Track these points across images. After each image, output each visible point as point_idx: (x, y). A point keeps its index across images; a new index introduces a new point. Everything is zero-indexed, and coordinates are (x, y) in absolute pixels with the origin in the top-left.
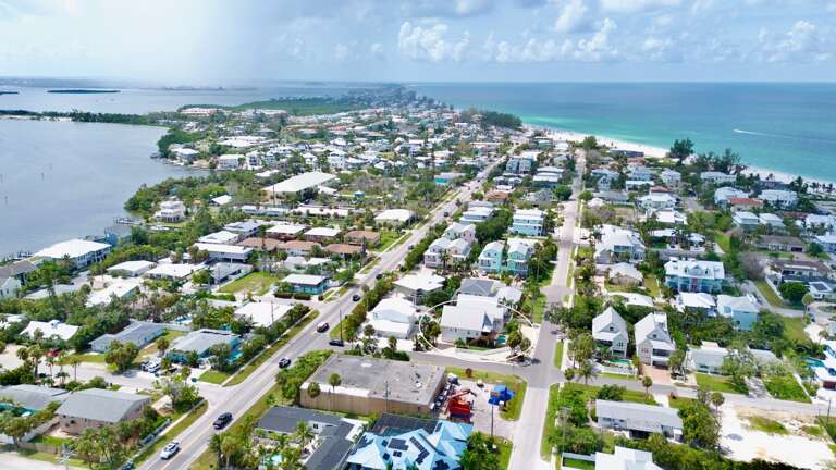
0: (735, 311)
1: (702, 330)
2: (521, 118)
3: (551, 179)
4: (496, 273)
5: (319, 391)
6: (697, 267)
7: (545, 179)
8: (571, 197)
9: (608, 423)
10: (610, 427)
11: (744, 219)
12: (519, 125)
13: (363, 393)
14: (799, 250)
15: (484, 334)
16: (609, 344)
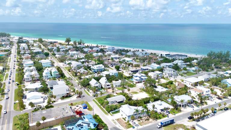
0: (114, 73)
1: (111, 79)
2: (10, 34)
3: (40, 51)
4: (51, 78)
5: (40, 123)
6: (99, 66)
7: (38, 51)
8: (49, 55)
9: (112, 103)
10: (113, 103)
11: (96, 55)
12: (10, 36)
13: (53, 119)
14: (109, 59)
15: (67, 94)
16: (97, 87)
